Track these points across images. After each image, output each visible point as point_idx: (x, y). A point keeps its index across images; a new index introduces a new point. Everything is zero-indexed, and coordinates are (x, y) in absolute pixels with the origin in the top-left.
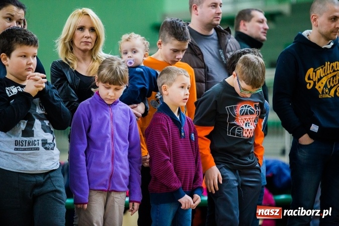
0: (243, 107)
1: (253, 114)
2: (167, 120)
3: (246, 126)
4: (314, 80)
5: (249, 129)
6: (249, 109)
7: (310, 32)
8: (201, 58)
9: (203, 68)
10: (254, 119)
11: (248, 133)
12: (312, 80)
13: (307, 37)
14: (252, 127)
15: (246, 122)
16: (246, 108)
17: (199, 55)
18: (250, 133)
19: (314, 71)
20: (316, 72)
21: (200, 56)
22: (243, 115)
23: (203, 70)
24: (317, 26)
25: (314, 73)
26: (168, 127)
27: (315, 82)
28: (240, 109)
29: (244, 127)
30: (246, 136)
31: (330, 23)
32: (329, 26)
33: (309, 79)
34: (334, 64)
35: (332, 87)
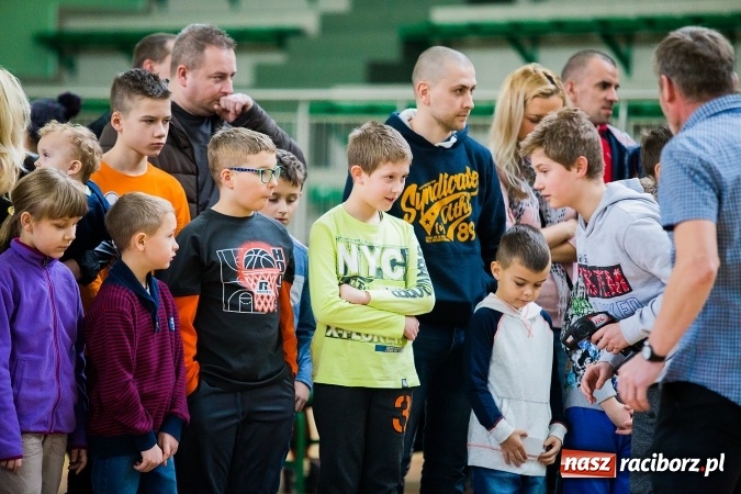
0: (251, 252)
1: (271, 266)
2: (132, 304)
3: (261, 288)
4: (418, 208)
5: (265, 295)
6: (262, 257)
7: (414, 113)
8: (189, 154)
9: (193, 174)
10: (276, 277)
11: (263, 303)
12: (414, 207)
13: (407, 124)
14: (272, 293)
15: (259, 280)
16: (257, 255)
17: (186, 148)
18: (266, 304)
19: (418, 191)
20: (421, 192)
21: (187, 151)
22: (250, 267)
23: (194, 177)
24: (429, 104)
25: (418, 194)
26: (134, 316)
27: (418, 212)
28: (245, 257)
29: (256, 291)
30: (260, 309)
31: (453, 97)
32: (452, 104)
33: (408, 204)
34: (457, 178)
35: (449, 223)
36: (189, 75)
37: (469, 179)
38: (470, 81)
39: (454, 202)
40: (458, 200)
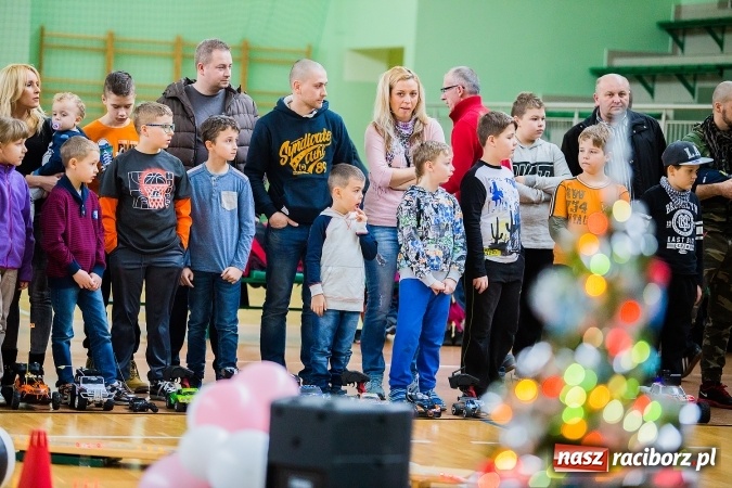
0: (150, 175)
1: (163, 183)
3: (154, 195)
4: (289, 155)
6: (158, 177)
10: (165, 189)
11: (154, 203)
12: (287, 155)
14: (162, 198)
15: (154, 190)
16: (155, 176)
18: (157, 204)
19: (290, 145)
20: (292, 146)
22: (149, 183)
23: (194, 134)
25: (290, 147)
27: (289, 158)
28: (146, 177)
29: (150, 197)
30: (153, 207)
31: (314, 90)
32: (314, 94)
33: (284, 153)
34: (316, 136)
35: (311, 163)
36: (205, 68)
37: (326, 135)
38: (324, 80)
39: (313, 151)
40: (316, 149)
